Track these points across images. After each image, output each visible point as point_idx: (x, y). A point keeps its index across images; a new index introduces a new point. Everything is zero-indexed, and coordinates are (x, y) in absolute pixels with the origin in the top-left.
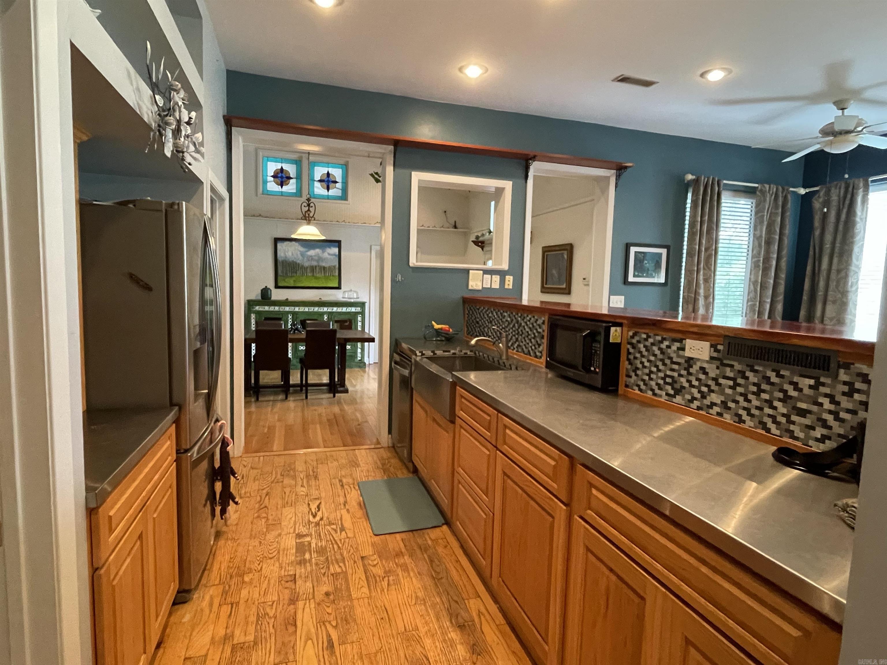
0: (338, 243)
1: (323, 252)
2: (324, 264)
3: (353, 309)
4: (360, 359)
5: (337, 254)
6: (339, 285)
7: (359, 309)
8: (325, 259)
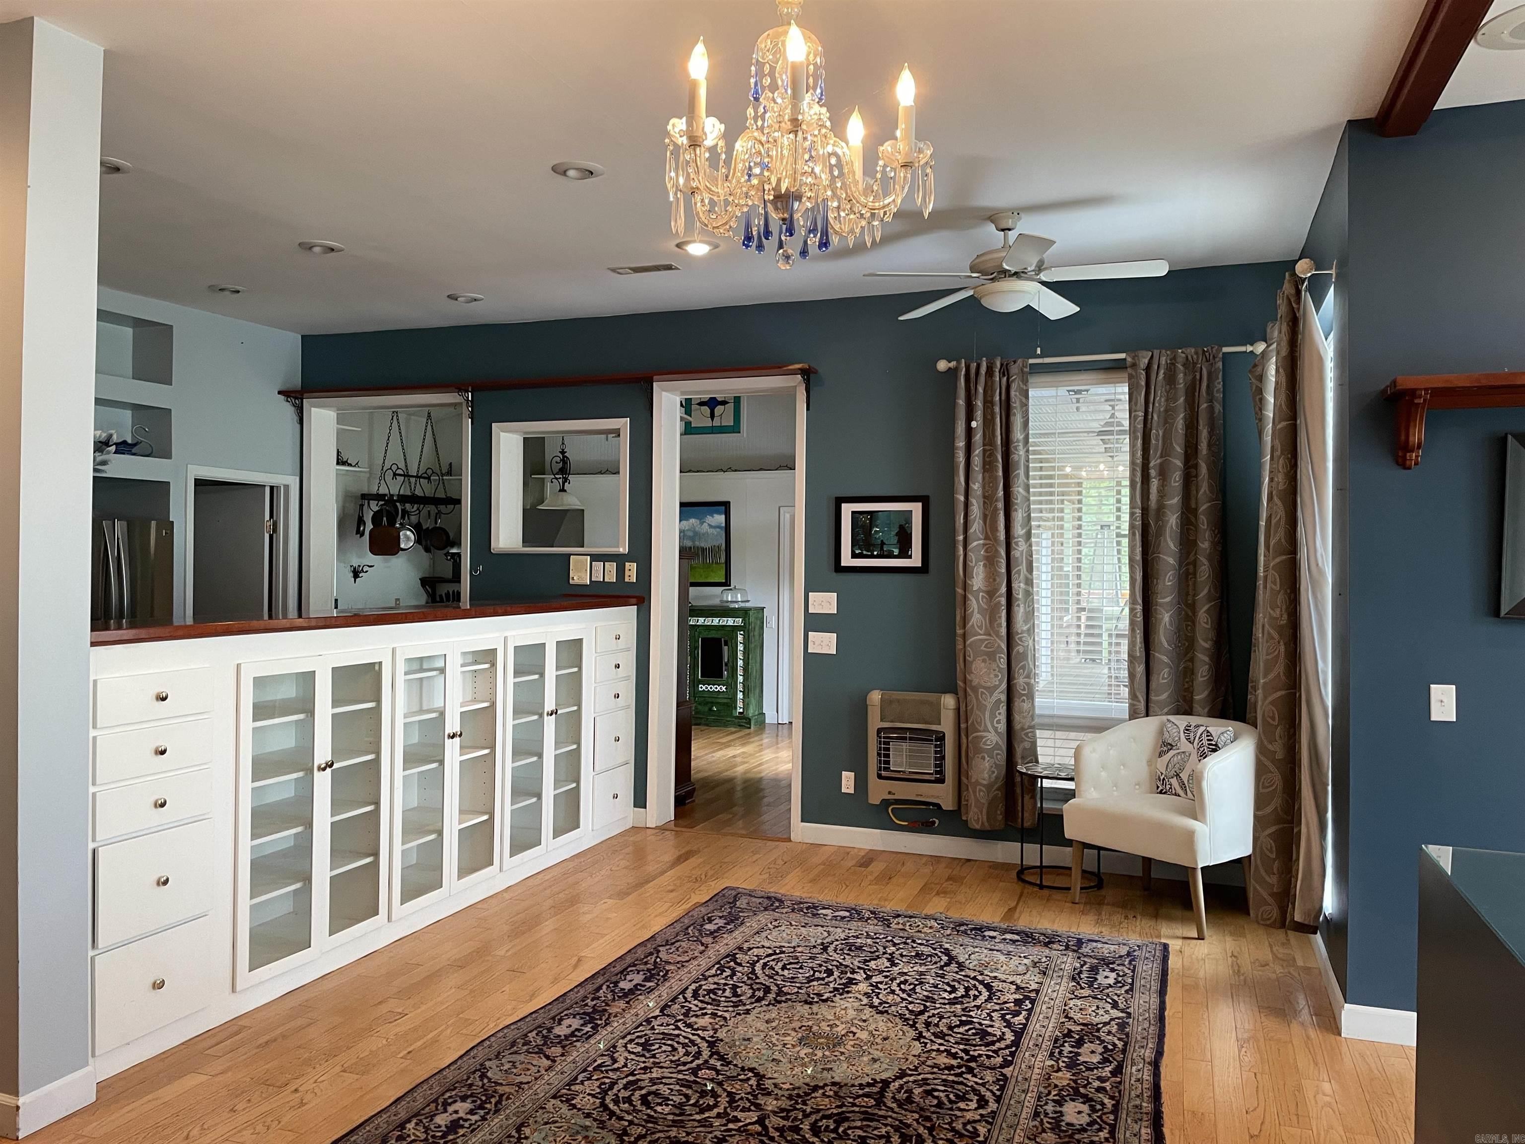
0: (725, 507)
1: (702, 523)
2: (703, 544)
3: (730, 622)
4: (741, 710)
5: (724, 525)
6: (726, 579)
7: (739, 621)
8: (703, 534)
